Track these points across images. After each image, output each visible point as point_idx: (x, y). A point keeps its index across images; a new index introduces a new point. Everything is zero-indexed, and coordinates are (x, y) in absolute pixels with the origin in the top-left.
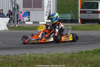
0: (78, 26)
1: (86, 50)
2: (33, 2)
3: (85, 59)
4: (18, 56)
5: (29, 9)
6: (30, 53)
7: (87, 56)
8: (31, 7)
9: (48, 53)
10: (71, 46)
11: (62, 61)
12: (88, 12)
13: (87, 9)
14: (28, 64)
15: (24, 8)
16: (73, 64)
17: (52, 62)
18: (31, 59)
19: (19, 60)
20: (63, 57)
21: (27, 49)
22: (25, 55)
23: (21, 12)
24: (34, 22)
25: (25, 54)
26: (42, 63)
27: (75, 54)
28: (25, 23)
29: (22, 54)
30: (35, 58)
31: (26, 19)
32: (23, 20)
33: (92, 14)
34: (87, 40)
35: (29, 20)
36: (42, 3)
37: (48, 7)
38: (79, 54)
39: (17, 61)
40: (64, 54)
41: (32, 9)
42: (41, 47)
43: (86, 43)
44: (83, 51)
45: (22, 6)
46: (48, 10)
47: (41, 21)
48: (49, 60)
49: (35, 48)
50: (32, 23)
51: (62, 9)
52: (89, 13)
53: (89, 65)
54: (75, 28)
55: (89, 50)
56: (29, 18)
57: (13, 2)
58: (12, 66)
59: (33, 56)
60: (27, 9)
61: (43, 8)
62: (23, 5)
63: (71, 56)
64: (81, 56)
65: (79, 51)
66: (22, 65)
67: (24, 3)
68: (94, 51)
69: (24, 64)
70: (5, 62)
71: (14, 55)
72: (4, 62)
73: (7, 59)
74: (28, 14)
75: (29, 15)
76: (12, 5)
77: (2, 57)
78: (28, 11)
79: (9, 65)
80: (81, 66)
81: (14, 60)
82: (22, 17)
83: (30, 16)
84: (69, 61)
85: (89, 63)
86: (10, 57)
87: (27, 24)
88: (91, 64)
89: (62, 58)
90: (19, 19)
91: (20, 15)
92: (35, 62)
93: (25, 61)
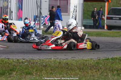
0: (104, 32)
1: (112, 56)
3: (111, 66)
4: (43, 60)
6: (55, 58)
7: (114, 63)
9: (73, 58)
10: (97, 52)
11: (88, 68)
12: (115, 18)
13: (114, 15)
14: (53, 69)
16: (98, 70)
17: (78, 67)
18: (56, 64)
19: (44, 64)
20: (88, 63)
22: (50, 60)
23: (46, 16)
25: (50, 59)
26: (67, 68)
27: (101, 61)
29: (47, 58)
30: (60, 63)
32: (48, 24)
33: (118, 21)
34: (113, 46)
36: (68, 8)
37: (74, 12)
38: (105, 61)
40: (90, 60)
42: (66, 52)
43: (112, 50)
44: (109, 58)
46: (73, 15)
48: (74, 65)
51: (88, 15)
52: (115, 20)
53: (115, 72)
54: (101, 34)
55: (115, 56)
57: (38, 6)
58: (36, 70)
59: (58, 61)
61: (69, 13)
62: (48, 9)
63: (97, 62)
64: (107, 62)
65: (105, 57)
66: (47, 69)
67: (49, 7)
68: (120, 58)
69: (49, 69)
70: (30, 66)
71: (38, 59)
72: (28, 66)
73: (31, 64)
76: (38, 8)
77: (27, 61)
79: (33, 69)
80: (107, 73)
81: (38, 65)
82: (47, 21)
84: (95, 67)
85: (115, 70)
86: (34, 61)
88: (117, 71)
89: (87, 65)
90: (44, 24)
91: (45, 19)
92: (60, 67)
93: (50, 66)
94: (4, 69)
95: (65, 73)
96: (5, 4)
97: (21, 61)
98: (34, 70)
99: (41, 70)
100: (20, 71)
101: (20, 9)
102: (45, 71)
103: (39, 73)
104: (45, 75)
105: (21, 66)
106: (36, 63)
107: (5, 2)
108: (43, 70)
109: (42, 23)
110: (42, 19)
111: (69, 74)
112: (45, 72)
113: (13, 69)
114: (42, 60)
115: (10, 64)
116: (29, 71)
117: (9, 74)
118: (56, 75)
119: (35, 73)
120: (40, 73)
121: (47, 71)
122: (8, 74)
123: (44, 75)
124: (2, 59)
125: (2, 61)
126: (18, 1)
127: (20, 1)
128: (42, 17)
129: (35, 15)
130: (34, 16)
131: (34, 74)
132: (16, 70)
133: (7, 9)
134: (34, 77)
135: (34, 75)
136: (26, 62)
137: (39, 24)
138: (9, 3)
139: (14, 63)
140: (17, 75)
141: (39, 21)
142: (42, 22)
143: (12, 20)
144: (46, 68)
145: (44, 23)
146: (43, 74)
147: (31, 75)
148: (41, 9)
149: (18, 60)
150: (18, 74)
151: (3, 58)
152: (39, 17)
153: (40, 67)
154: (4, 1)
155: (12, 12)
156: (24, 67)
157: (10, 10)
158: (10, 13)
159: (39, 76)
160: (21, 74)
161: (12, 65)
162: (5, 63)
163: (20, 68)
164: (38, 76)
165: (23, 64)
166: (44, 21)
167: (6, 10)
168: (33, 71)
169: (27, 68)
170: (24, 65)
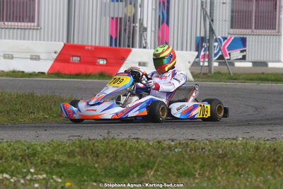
2: (254, 15)
4: (217, 142)
5: (245, 30)
6: (246, 136)
8: (250, 28)
14: (240, 163)
15: (232, 27)
18: (249, 150)
19: (221, 152)
21: (237, 126)
22: (234, 141)
23: (225, 39)
24: (255, 64)
25: (234, 139)
26: (274, 161)
28: (233, 65)
29: (226, 137)
30: (257, 148)
31: (236, 54)
32: (228, 58)
35: (244, 58)
36: (276, 19)
39: (214, 155)
41: (252, 32)
42: (272, 124)
45: (227, 23)
47: (273, 62)
49: (256, 125)
50: (250, 65)
56: (244, 53)
57: (206, 13)
58: (202, 167)
59: (254, 143)
60: (240, 32)
61: (279, 30)
62: (230, 20)
66: (226, 163)
67: (232, 17)
69: (232, 162)
70: (187, 157)
71: (207, 139)
72: (184, 157)
73: (190, 151)
74: (241, 43)
75: (245, 46)
76: (205, 20)
78: (242, 36)
79: (195, 163)
81: (206, 153)
82: (226, 50)
83: (247, 49)
86: (197, 144)
87: (239, 68)
90: (220, 56)
91: (223, 44)
92: (257, 157)
93: (235, 157)
94: (127, 164)
95: (270, 172)
96: (129, 11)
97: (165, 144)
98: (197, 166)
99: (213, 167)
100: (164, 167)
101: (163, 22)
102: (222, 167)
103: (207, 174)
104: (222, 178)
105: (165, 157)
106: (202, 149)
107: (129, 6)
108: (217, 166)
109: (216, 55)
110: (216, 44)
111: (279, 175)
112: (223, 171)
113: (148, 163)
114: (214, 142)
115: (140, 151)
116: (185, 168)
117: (138, 176)
118: (248, 178)
119: (199, 174)
120: (211, 173)
121: (226, 167)
122: (135, 175)
123: (219, 178)
124: (121, 140)
125: (122, 144)
126: (160, 3)
127: (164, 3)
128: (216, 41)
129: (198, 35)
130: (197, 38)
131: (197, 176)
132: (154, 166)
133: (134, 22)
134: (197, 181)
135: (197, 178)
136: (177, 148)
137: (209, 57)
138: (139, 9)
139: (149, 149)
140: (157, 177)
141: (209, 49)
142: (216, 52)
143: (145, 48)
144: (225, 161)
145: (220, 54)
146: (217, 174)
147: (189, 176)
148: (212, 21)
149: (159, 142)
150: (160, 176)
151: (124, 137)
152: (209, 39)
153: (211, 157)
154: (126, 5)
155: (145, 29)
156: (174, 159)
157: (141, 24)
158: (140, 31)
159: (209, 179)
160: (166, 174)
161: (145, 154)
162: (130, 148)
163: (164, 161)
164: (206, 179)
165: (171, 151)
166: (220, 50)
167: (132, 25)
168: (194, 168)
169: (180, 161)
170: (173, 155)
